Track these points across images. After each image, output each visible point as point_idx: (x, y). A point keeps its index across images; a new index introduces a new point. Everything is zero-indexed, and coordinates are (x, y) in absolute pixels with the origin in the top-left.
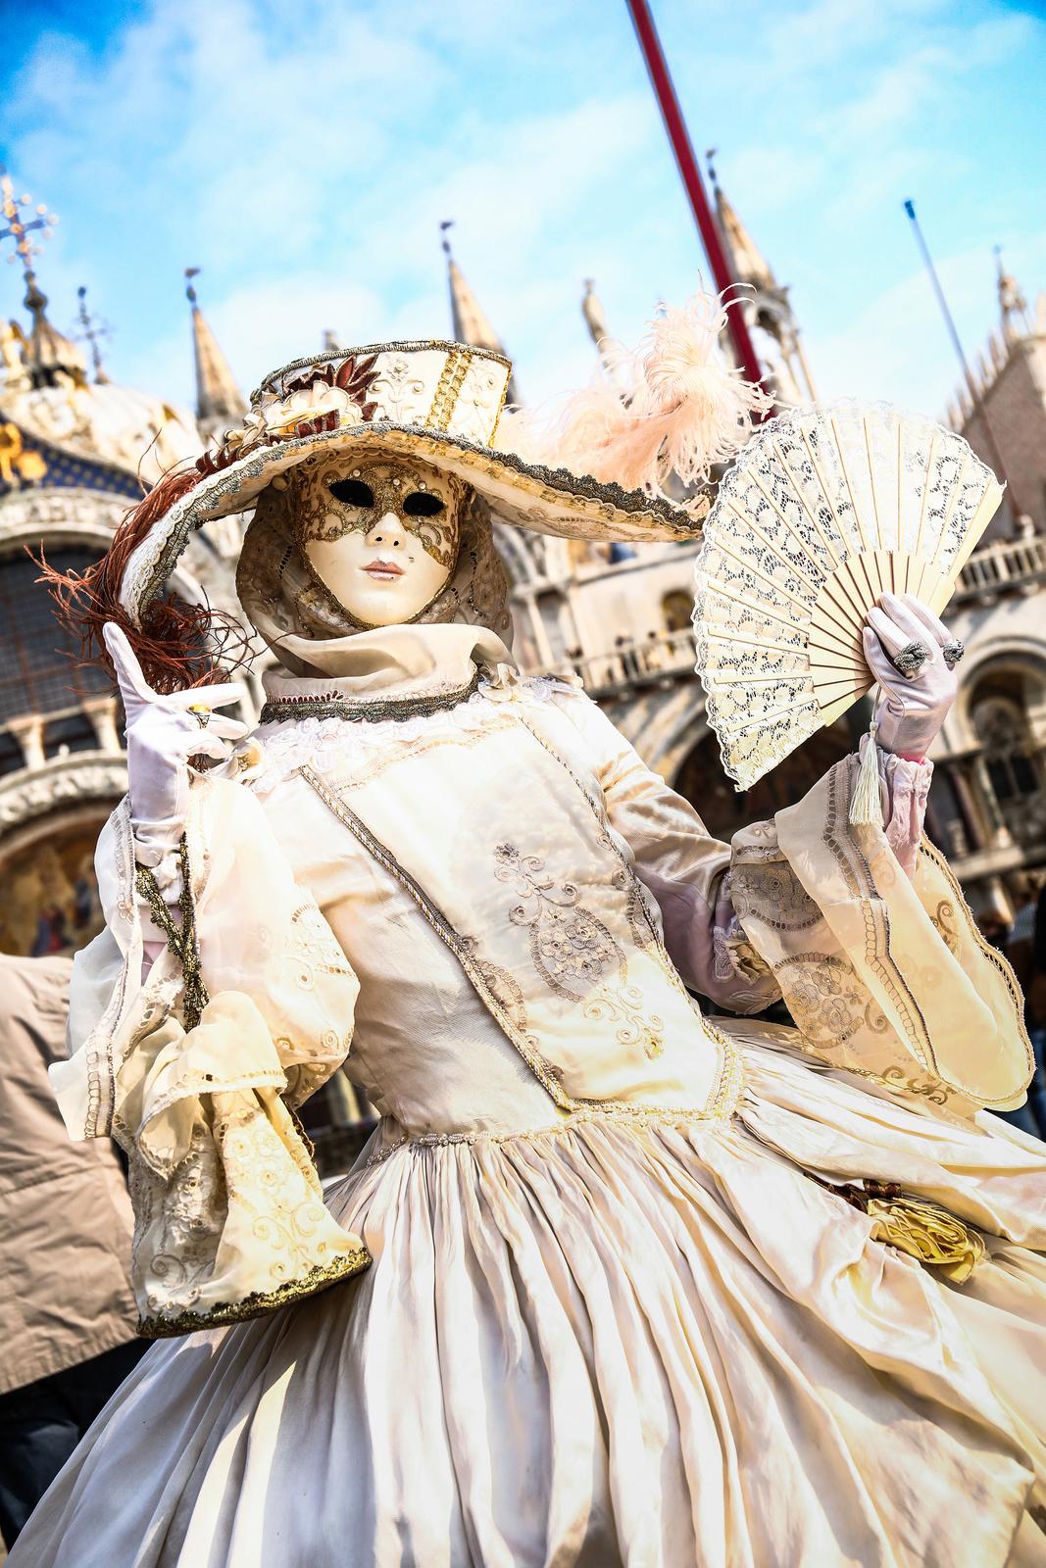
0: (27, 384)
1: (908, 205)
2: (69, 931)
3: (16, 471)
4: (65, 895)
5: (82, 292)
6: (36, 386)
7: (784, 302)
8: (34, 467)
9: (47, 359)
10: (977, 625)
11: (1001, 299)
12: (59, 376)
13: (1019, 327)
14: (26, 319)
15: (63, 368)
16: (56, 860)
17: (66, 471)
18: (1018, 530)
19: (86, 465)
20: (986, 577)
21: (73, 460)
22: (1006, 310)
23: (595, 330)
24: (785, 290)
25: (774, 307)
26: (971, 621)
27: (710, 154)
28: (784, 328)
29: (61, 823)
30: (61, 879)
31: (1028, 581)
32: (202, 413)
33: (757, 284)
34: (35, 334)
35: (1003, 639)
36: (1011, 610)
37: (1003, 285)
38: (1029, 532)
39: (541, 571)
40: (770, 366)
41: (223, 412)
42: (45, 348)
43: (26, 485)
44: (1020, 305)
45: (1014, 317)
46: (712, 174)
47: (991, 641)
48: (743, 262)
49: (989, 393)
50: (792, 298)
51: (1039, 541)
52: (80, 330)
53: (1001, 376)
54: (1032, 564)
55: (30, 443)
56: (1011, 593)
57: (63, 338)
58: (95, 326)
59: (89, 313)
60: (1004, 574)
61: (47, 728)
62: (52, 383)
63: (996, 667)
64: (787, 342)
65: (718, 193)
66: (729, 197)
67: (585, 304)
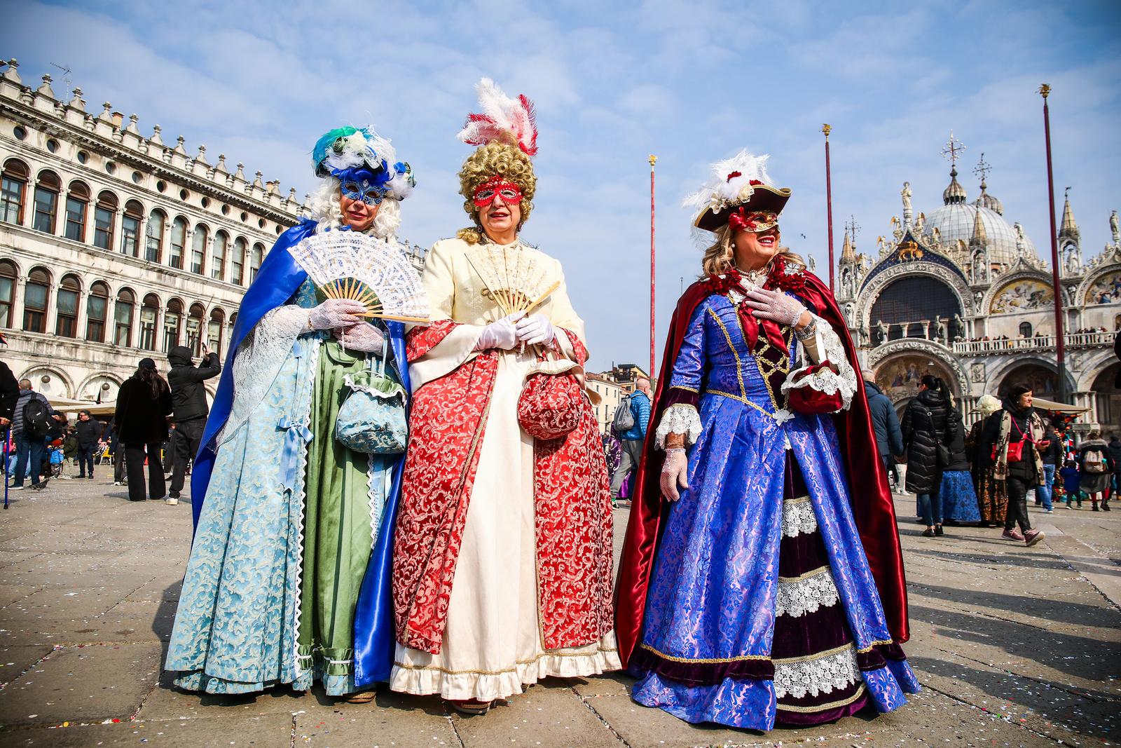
2: (903, 382)
3: (915, 255)
4: (904, 372)
8: (920, 254)
16: (903, 363)
17: (929, 256)
19: (935, 255)
21: (931, 253)
23: (1113, 227)
29: (905, 354)
30: (904, 367)
32: (971, 244)
39: (1072, 303)
41: (978, 244)
43: (917, 259)
55: (920, 247)
61: (910, 325)
67: (1111, 218)
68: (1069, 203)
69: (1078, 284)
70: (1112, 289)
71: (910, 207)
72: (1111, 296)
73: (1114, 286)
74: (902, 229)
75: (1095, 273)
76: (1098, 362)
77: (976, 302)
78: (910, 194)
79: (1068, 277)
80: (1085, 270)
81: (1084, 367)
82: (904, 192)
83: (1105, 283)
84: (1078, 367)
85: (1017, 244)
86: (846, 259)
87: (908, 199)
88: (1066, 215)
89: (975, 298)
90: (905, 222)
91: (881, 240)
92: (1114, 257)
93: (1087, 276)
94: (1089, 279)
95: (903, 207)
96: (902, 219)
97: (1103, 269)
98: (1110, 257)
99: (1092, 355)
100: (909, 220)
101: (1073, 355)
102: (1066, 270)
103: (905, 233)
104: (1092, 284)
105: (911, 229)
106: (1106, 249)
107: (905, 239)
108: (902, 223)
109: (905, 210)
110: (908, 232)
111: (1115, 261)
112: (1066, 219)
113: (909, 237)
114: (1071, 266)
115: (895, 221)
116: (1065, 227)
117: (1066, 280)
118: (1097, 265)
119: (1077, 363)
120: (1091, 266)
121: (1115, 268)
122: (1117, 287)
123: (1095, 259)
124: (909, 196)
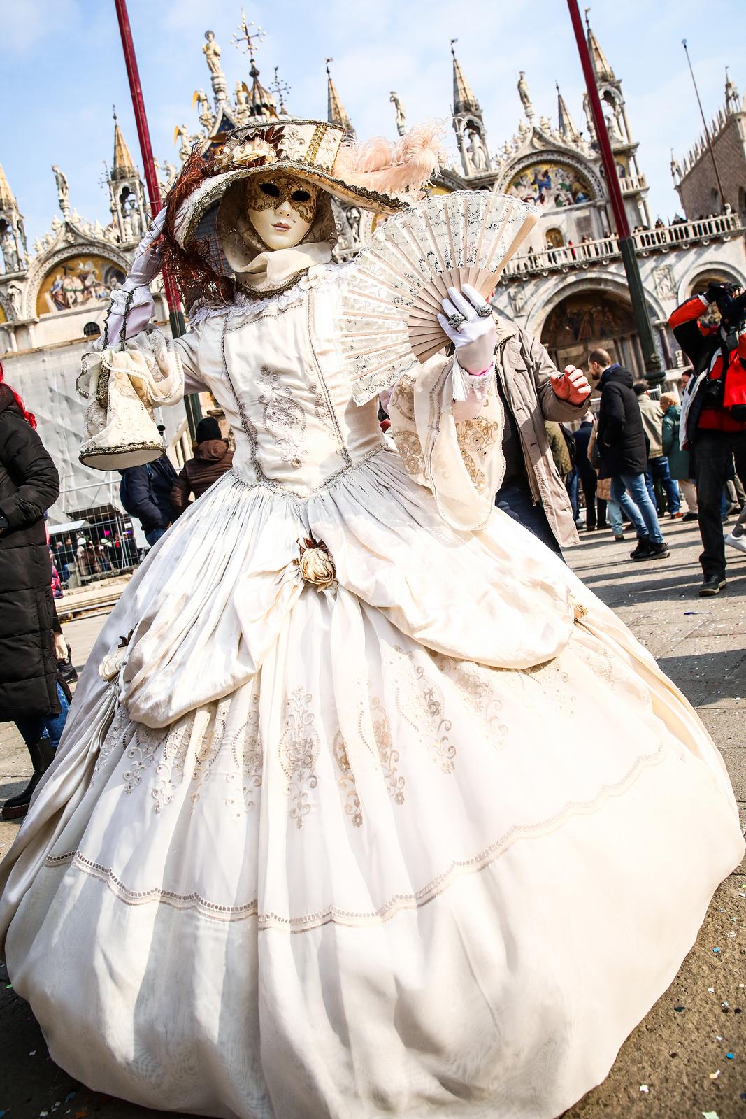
0: (248, 113)
1: (684, 42)
5: (276, 69)
6: (252, 114)
7: (618, 88)
9: (258, 102)
10: (699, 255)
11: (727, 93)
12: (264, 109)
13: (734, 107)
14: (250, 82)
15: (265, 106)
18: (724, 209)
20: (706, 233)
22: (728, 98)
23: (524, 97)
24: (620, 81)
25: (613, 90)
26: (695, 253)
27: (586, 11)
28: (617, 100)
31: (726, 235)
33: (604, 78)
34: (254, 89)
35: (711, 263)
36: (715, 250)
37: (728, 86)
38: (729, 211)
40: (609, 119)
42: (258, 96)
44: (736, 97)
45: (732, 102)
46: (587, 22)
47: (706, 264)
48: (599, 67)
49: (716, 140)
50: (622, 85)
51: (732, 215)
52: (275, 88)
53: (722, 132)
54: (729, 228)
56: (717, 240)
57: (266, 92)
58: (282, 86)
59: (279, 80)
60: (715, 231)
62: (260, 113)
63: (706, 276)
64: (618, 108)
65: (589, 31)
66: (595, 33)
67: (520, 83)
68: (460, 63)
69: (492, 185)
70: (535, 191)
71: (221, 74)
72: (535, 201)
73: (536, 186)
74: (213, 111)
75: (512, 168)
76: (545, 297)
77: (351, 226)
78: (218, 51)
79: (478, 175)
80: (499, 163)
81: (528, 308)
82: (208, 48)
83: (525, 183)
84: (522, 308)
85: (399, 128)
86: (122, 170)
87: (215, 59)
88: (459, 81)
89: (348, 219)
90: (217, 100)
91: (180, 133)
92: (532, 141)
93: (502, 171)
94: (505, 177)
95: (210, 74)
96: (211, 95)
97: (520, 160)
98: (528, 142)
99: (537, 287)
100: (221, 95)
101: (512, 290)
102: (472, 164)
103: (220, 117)
104: (509, 187)
105: (229, 111)
106: (520, 129)
107: (221, 128)
108: (212, 102)
109: (213, 79)
110: (224, 115)
111: (534, 147)
112: (460, 86)
113: (226, 123)
114: (477, 158)
115: (199, 100)
116: (461, 99)
117: (476, 179)
118: (513, 155)
119: (519, 303)
120: (505, 156)
121: (535, 159)
122: (540, 187)
123: (509, 145)
124: (216, 54)
